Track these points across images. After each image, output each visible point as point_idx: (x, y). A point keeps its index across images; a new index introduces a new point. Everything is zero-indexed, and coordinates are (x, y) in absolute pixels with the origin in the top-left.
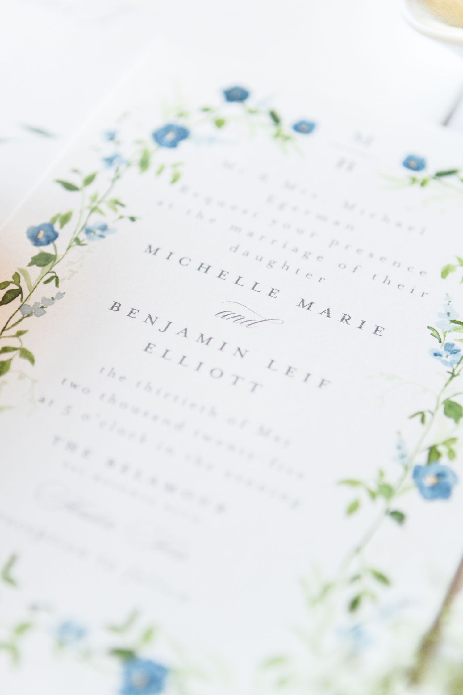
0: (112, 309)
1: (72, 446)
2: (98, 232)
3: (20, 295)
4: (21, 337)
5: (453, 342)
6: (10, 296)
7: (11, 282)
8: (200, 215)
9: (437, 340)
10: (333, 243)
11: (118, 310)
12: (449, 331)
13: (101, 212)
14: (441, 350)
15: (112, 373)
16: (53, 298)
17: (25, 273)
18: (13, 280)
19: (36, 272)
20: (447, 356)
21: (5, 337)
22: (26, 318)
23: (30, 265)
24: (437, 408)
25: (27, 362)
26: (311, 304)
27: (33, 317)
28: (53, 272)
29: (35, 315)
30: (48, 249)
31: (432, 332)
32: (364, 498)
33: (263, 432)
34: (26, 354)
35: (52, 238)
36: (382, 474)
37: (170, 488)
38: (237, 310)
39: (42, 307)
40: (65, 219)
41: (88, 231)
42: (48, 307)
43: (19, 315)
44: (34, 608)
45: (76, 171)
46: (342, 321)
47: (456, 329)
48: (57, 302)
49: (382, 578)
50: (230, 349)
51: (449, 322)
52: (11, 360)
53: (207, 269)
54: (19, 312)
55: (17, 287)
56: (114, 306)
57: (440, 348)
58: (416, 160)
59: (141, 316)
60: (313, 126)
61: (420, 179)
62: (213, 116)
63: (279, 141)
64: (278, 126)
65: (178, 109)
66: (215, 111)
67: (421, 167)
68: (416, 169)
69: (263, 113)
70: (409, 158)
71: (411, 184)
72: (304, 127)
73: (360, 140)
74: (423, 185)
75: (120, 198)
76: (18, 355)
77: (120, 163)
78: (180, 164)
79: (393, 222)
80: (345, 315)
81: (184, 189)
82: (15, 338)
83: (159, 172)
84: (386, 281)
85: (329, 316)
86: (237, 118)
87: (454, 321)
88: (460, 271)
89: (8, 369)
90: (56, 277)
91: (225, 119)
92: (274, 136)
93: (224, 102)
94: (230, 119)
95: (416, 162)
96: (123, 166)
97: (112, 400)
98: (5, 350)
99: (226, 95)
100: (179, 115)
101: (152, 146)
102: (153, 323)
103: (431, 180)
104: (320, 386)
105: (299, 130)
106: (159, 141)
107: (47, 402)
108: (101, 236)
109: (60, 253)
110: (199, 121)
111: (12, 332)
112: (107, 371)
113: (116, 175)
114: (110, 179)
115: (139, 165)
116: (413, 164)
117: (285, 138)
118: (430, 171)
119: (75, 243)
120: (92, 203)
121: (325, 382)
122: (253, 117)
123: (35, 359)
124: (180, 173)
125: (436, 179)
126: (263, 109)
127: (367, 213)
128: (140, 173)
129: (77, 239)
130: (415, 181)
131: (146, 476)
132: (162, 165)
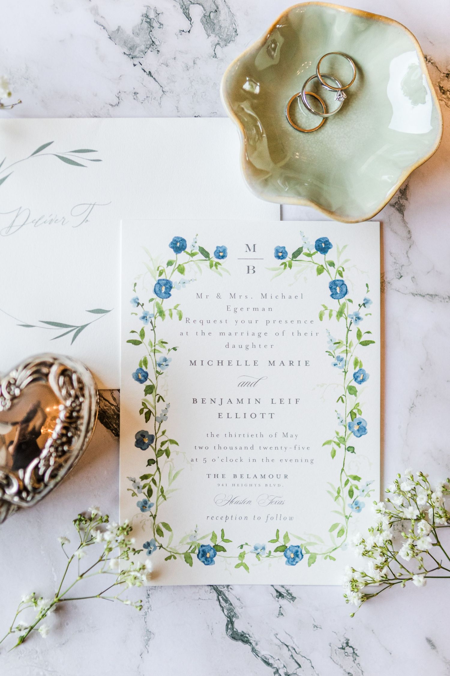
0: (194, 403)
1: (216, 476)
2: (164, 363)
3: (151, 413)
4: (165, 434)
5: (339, 355)
6: (148, 416)
7: (143, 408)
8: (203, 333)
9: (332, 357)
10: (268, 322)
11: (197, 402)
12: (335, 350)
13: (159, 352)
14: (336, 362)
15: (212, 435)
16: (166, 409)
17: (145, 400)
18: (143, 407)
19: (150, 398)
20: (339, 364)
21: (158, 437)
22: (162, 424)
23: (146, 395)
24: (346, 393)
25: (175, 445)
26: (274, 361)
27: (164, 422)
28: (158, 394)
29: (164, 420)
30: (148, 383)
31: (328, 354)
32: (336, 447)
33: (285, 435)
34: (172, 442)
35: (146, 376)
36: (337, 433)
37: (263, 477)
38: (246, 380)
39: (165, 415)
40: (145, 362)
41: (160, 365)
42: (167, 414)
43: (157, 424)
44: (242, 546)
45: (133, 332)
46: (290, 365)
47: (337, 347)
48: (168, 409)
49: (356, 478)
50: (253, 401)
51: (333, 345)
52: (168, 447)
53: (222, 363)
54: (156, 422)
55: (147, 410)
56: (194, 401)
57: (334, 361)
58: (280, 251)
59: (208, 401)
60: (224, 251)
61: (287, 263)
62: (177, 266)
63: (214, 267)
64: (209, 259)
65: (158, 270)
66: (176, 263)
67: (284, 255)
68: (283, 257)
69: (198, 253)
70: (277, 251)
71: (285, 268)
72: (221, 254)
73: (250, 250)
74: (290, 266)
75: (163, 339)
76: (169, 444)
77: (150, 317)
78: (178, 305)
79: (287, 297)
80: (290, 361)
81: (187, 320)
82: (163, 436)
83: (171, 315)
84: (299, 334)
85: (284, 365)
86: (188, 262)
87: (335, 344)
88: (327, 313)
89: (170, 452)
90: (160, 396)
91: (183, 266)
92: (210, 266)
93: (177, 254)
94: (185, 265)
95: (281, 252)
96: (153, 319)
97: (220, 448)
98: (163, 444)
99: (175, 248)
100: (161, 274)
101: (159, 300)
102: (215, 403)
103: (293, 262)
104: (297, 403)
105: (220, 257)
106: (161, 296)
107: (195, 460)
108: (167, 365)
109: (155, 383)
110: (172, 273)
111: (160, 433)
112: (210, 435)
113: (153, 326)
114: (151, 330)
115: (160, 315)
116: (280, 254)
117: (216, 265)
118: (290, 255)
119: (158, 375)
120: (152, 348)
121: (298, 400)
122: (195, 258)
123: (178, 442)
124: (181, 311)
125: (294, 259)
126: (197, 250)
127: (274, 297)
128: (163, 320)
129: (157, 372)
130: (286, 265)
131: (251, 476)
132: (170, 310)
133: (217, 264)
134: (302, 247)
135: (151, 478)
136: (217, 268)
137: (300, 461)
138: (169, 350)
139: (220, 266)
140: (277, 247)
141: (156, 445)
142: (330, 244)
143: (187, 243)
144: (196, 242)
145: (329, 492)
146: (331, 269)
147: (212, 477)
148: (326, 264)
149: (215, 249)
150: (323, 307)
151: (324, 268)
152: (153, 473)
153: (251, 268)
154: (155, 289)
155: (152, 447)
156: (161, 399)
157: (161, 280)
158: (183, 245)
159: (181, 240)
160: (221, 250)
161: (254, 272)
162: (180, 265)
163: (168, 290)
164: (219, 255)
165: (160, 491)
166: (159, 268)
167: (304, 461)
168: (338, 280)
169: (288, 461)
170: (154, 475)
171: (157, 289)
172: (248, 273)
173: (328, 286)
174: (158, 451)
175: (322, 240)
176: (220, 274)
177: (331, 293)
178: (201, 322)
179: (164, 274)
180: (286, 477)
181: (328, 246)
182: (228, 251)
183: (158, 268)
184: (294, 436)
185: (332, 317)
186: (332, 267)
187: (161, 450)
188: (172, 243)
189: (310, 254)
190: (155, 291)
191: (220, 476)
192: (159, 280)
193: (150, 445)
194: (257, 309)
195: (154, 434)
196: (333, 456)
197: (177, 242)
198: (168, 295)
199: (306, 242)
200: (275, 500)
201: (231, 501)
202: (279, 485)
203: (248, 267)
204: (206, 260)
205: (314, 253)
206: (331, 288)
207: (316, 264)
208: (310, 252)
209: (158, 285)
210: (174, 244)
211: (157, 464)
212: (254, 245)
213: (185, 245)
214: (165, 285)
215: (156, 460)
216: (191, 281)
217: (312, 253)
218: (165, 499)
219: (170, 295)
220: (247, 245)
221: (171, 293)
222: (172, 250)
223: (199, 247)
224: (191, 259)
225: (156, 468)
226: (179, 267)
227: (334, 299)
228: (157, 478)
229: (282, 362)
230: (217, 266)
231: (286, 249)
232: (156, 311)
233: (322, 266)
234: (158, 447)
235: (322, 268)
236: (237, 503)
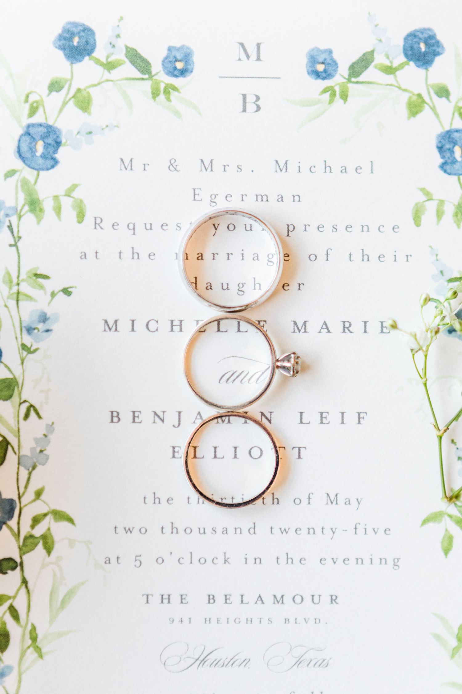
0: (112, 421)
1: (165, 599)
2: (41, 326)
3: (9, 447)
4: (43, 497)
8: (135, 255)
10: (289, 229)
11: (119, 420)
13: (29, 298)
15: (157, 500)
16: (45, 436)
19: (6, 409)
21: (26, 505)
22: (34, 473)
25: (65, 524)
26: (305, 323)
27: (39, 468)
28: (25, 401)
29: (40, 464)
30: (1, 373)
31: (435, 304)
32: (454, 529)
33: (332, 500)
34: (60, 516)
37: (279, 600)
38: (237, 366)
39: (41, 451)
41: (30, 330)
42: (47, 448)
43: (24, 472)
46: (344, 332)
48: (51, 437)
51: (446, 283)
52: (49, 529)
53: (181, 326)
54: (22, 469)
56: (112, 417)
58: (321, 60)
59: (146, 417)
60: (187, 57)
61: (337, 89)
62: (72, 93)
63: (162, 97)
64: (151, 77)
65: (26, 101)
66: (70, 86)
67: (330, 70)
68: (326, 75)
69: (124, 63)
70: (313, 60)
71: (331, 102)
72: (179, 65)
73: (248, 57)
74: (344, 96)
75: (38, 268)
76: (52, 521)
77: (7, 215)
78: (74, 187)
79: (336, 169)
80: (344, 322)
81: (98, 223)
82: (38, 502)
83: (58, 210)
84: (365, 257)
85: (329, 332)
86: (99, 84)
87: (451, 280)
88: (431, 207)
89: (53, 542)
90: (31, 406)
91: (88, 93)
92: (153, 93)
93: (72, 63)
94: (93, 92)
95: (323, 63)
96: (14, 220)
97: (174, 530)
98: (36, 521)
99: (67, 51)
100: (33, 111)
101: (29, 174)
102: (163, 421)
103: (350, 85)
104: (359, 423)
105: (176, 72)
106: (33, 165)
107: (114, 560)
108: (47, 331)
109: (17, 372)
110: (61, 110)
111: (29, 496)
112: (150, 499)
113: (13, 235)
114: (10, 245)
115: (33, 210)
116: (320, 68)
117: (167, 92)
118: (343, 70)
119: (25, 353)
120: (10, 288)
121: (362, 415)
122: (116, 74)
123: (72, 516)
124: (81, 201)
125: (353, 80)
126: (120, 55)
127: (305, 169)
128: (39, 222)
129: (24, 347)
130: (333, 95)
131: (251, 598)
132: (56, 198)
133: (169, 90)
134: (372, 52)
135: (6, 605)
136: (169, 100)
137: (367, 561)
138: (53, 295)
139: (175, 93)
140: (313, 50)
141: (19, 523)
142: (438, 43)
143: (97, 37)
144: (118, 36)
145: (437, 637)
146: (440, 103)
147: (155, 600)
148: (429, 92)
149: (165, 53)
150: (421, 193)
151: (424, 101)
152: (11, 593)
153: (251, 99)
154: (19, 148)
155: (11, 529)
156: (32, 413)
157: (33, 125)
158: (87, 43)
159: (84, 31)
160: (179, 56)
161: (259, 108)
162: (79, 90)
163: (51, 150)
164: (175, 68)
165: (27, 636)
166: (30, 96)
167: (376, 561)
168: (457, 131)
169: (340, 562)
170: (14, 597)
171: (24, 148)
172: (244, 110)
173: (433, 143)
174: (26, 538)
175: (421, 36)
176: (177, 114)
177: (441, 161)
178: (131, 226)
179: (41, 110)
180: (333, 600)
181: (435, 48)
182: (196, 59)
183: (27, 96)
184: (354, 502)
185: (444, 218)
186: (444, 99)
187: (32, 536)
188: (61, 37)
189: (391, 68)
190: (19, 152)
191: (176, 599)
192: (29, 126)
193: (5, 523)
194: (265, 198)
195: (16, 498)
196: (446, 551)
197: (73, 35)
198: (50, 163)
199: (383, 39)
200: (307, 657)
201: (201, 658)
202: (317, 621)
203: (244, 96)
204: (143, 79)
205: (401, 67)
206: (440, 149)
207: (405, 90)
208: (391, 62)
209: (27, 138)
210: (65, 39)
211: (22, 570)
212: (259, 45)
213: (91, 41)
214: (43, 138)
215: (18, 561)
216: (107, 130)
217: (395, 65)
218: (41, 656)
219: (56, 162)
220: (242, 45)
221: (58, 156)
222: (61, 53)
223: (127, 47)
224: (107, 75)
225: (19, 580)
226: (79, 95)
227: (450, 174)
228: (20, 604)
229: (325, 323)
230: (169, 93)
231: (336, 56)
232: (21, 201)
233: (419, 96)
234: (25, 530)
235: (420, 100)
236: (215, 663)
